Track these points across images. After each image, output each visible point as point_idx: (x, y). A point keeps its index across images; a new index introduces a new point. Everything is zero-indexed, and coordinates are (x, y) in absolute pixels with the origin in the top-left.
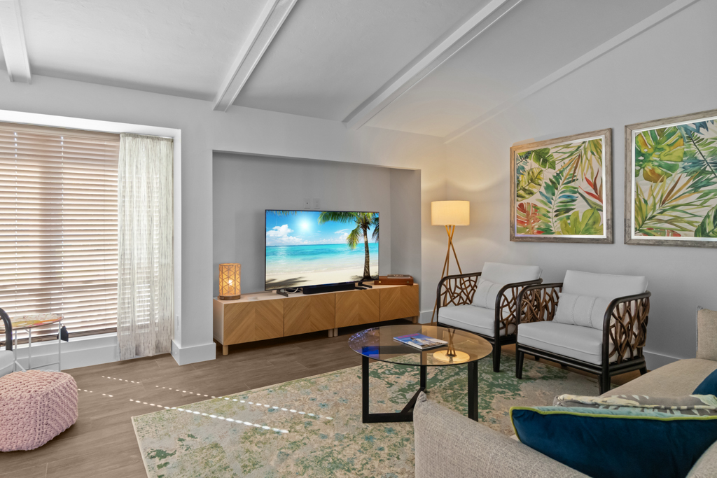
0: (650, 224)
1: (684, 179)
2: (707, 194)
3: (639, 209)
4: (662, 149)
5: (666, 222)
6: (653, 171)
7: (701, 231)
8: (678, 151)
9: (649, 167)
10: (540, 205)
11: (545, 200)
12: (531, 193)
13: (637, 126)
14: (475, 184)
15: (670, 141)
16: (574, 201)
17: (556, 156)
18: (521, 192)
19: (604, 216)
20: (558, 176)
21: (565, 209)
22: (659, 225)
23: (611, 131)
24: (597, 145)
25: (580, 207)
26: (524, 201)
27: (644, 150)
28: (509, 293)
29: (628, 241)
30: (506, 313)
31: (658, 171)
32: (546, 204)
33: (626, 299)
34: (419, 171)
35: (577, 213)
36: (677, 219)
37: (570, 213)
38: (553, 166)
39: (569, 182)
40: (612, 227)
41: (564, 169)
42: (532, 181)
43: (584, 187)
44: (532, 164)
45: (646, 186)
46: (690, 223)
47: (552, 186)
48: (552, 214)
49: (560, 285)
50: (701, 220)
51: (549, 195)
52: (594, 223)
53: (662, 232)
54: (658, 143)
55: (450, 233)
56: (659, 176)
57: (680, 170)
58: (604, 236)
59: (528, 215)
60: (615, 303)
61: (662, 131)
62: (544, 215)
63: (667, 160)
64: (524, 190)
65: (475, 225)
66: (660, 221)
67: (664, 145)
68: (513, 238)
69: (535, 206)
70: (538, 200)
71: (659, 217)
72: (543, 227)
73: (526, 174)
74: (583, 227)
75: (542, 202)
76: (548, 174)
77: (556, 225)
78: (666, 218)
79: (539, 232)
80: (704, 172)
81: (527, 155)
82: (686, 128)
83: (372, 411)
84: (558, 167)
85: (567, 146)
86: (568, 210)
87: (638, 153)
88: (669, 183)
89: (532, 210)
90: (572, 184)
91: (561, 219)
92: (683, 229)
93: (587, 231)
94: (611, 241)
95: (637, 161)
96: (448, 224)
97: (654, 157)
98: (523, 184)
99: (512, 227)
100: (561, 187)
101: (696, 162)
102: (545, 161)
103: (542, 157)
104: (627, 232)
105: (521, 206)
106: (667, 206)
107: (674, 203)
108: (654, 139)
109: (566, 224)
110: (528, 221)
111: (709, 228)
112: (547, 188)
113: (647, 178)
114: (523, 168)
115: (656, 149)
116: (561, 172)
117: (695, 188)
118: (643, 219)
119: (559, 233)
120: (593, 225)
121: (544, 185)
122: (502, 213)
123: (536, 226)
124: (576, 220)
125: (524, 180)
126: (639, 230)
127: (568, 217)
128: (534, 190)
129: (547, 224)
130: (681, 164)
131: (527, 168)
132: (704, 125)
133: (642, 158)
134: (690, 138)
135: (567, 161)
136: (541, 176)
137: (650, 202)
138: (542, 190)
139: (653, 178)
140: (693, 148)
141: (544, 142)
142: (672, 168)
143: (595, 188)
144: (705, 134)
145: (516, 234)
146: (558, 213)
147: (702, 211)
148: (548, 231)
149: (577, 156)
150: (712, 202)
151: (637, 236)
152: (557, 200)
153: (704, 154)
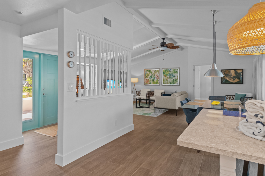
0: (165, 83)
1: (169, 76)
3: (163, 80)
7: (170, 84)
8: (168, 73)
9: (165, 75)
10: (149, 79)
12: (148, 77)
13: (163, 68)
14: (138, 75)
15: (167, 71)
17: (152, 71)
19: (159, 81)
20: (152, 75)
23: (160, 69)
24: (158, 70)
25: (155, 80)
26: (147, 79)
28: (148, 93)
29: (162, 85)
30: (147, 96)
31: (166, 75)
33: (163, 92)
36: (168, 82)
38: (151, 73)
40: (160, 83)
43: (156, 77)
44: (148, 72)
45: (164, 77)
47: (151, 76)
49: (154, 92)
53: (166, 84)
55: (134, 84)
58: (159, 84)
60: (162, 93)
61: (166, 70)
65: (139, 83)
68: (145, 85)
74: (156, 83)
76: (151, 74)
77: (152, 82)
80: (171, 76)
81: (147, 71)
83: (137, 107)
84: (152, 73)
85: (154, 70)
86: (154, 80)
87: (163, 72)
88: (167, 77)
89: (148, 80)
93: (156, 84)
94: (160, 85)
96: (134, 82)
97: (165, 73)
98: (147, 76)
99: (145, 83)
100: (153, 77)
101: (170, 74)
102: (150, 72)
104: (162, 84)
105: (146, 79)
106: (167, 80)
110: (147, 82)
111: (171, 83)
112: (150, 76)
113: (164, 76)
115: (166, 72)
117: (170, 78)
118: (164, 82)
120: (157, 83)
122: (143, 81)
123: (149, 83)
126: (163, 83)
129: (150, 82)
131: (147, 73)
132: (171, 70)
133: (164, 73)
134: (169, 71)
137: (165, 79)
139: (165, 76)
141: (150, 69)
142: (167, 75)
143: (158, 77)
144: (171, 71)
145: (145, 84)
146: (152, 81)
147: (171, 81)
148: (151, 83)
149: (155, 72)
150: (172, 80)
151: (163, 84)
152: (152, 79)
153: (171, 73)
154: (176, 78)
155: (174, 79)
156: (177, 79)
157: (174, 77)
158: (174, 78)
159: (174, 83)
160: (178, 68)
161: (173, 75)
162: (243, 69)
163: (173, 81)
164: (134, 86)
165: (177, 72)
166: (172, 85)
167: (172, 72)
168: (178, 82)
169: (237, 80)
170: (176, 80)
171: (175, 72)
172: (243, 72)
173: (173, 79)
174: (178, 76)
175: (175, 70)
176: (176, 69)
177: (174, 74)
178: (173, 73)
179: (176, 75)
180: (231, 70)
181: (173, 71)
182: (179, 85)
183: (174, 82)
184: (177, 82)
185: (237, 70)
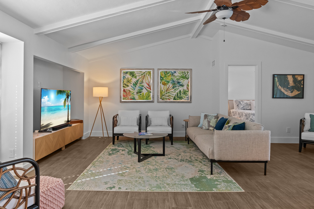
0: (164, 97)
1: (171, 85)
2: (175, 89)
3: (161, 92)
4: (166, 77)
5: (167, 96)
6: (164, 82)
7: (175, 99)
8: (170, 78)
9: (163, 81)
11: (133, 89)
12: (128, 86)
13: (160, 69)
15: (168, 75)
16: (142, 89)
17: (137, 74)
18: (124, 85)
19: (151, 94)
20: (137, 81)
21: (139, 92)
22: (165, 97)
23: (154, 69)
24: (150, 73)
25: (144, 91)
26: (125, 89)
27: (162, 76)
29: (158, 102)
31: (165, 82)
32: (133, 90)
34: (83, 73)
35: (144, 93)
36: (169, 95)
37: (141, 93)
38: (136, 77)
39: (141, 83)
40: (153, 98)
41: (139, 79)
42: (128, 82)
43: (146, 85)
44: (128, 76)
45: (162, 86)
46: (172, 97)
47: (135, 84)
48: (135, 93)
50: (174, 96)
51: (134, 87)
52: (149, 96)
53: (166, 99)
54: (165, 75)
56: (166, 84)
57: (170, 83)
58: (151, 100)
59: (127, 93)
61: (166, 72)
62: (133, 94)
63: (168, 80)
64: (125, 85)
66: (166, 96)
67: (167, 76)
68: (121, 102)
69: (129, 90)
70: (130, 88)
71: (166, 95)
72: (132, 97)
73: (126, 79)
74: (145, 97)
75: (132, 89)
76: (134, 80)
77: (136, 97)
78: (167, 95)
79: (131, 99)
80: (175, 84)
81: (127, 73)
82: (172, 72)
84: (138, 78)
85: (141, 72)
86: (141, 92)
87: (161, 77)
88: (168, 86)
89: (128, 92)
90: (142, 84)
91: (138, 95)
92: (171, 98)
93: (147, 99)
94: (153, 102)
95: (161, 79)
96: (100, 96)
97: (164, 79)
98: (125, 82)
99: (121, 97)
100: (138, 85)
101: (174, 81)
102: (133, 76)
103: (132, 74)
104: (157, 99)
106: (167, 92)
107: (169, 91)
108: (165, 74)
109: (140, 97)
110: (127, 95)
111: (176, 98)
112: (134, 84)
113: (163, 84)
114: (125, 77)
115: (165, 77)
116: (138, 80)
117: (173, 88)
118: (162, 95)
119: (138, 100)
121: (132, 83)
122: (117, 93)
123: (130, 97)
124: (143, 95)
125: (125, 81)
126: (161, 98)
127: (141, 95)
128: (129, 85)
129: (133, 97)
130: (170, 81)
131: (126, 77)
132: (175, 72)
133: (162, 78)
134: (172, 75)
135: (140, 76)
136: (132, 80)
137: (163, 91)
138: (132, 85)
139: (164, 84)
140: (173, 78)
141: (133, 69)
142: (168, 82)
143: (149, 86)
144: (175, 74)
145: (122, 100)
146: (137, 93)
147: (175, 94)
148: (134, 99)
149: (144, 75)
150: (177, 92)
151: (160, 100)
152: (137, 89)
153: (175, 79)
154: (185, 88)
155: (181, 91)
156: (187, 90)
157: (182, 85)
158: (181, 89)
159: (181, 98)
160: (189, 69)
161: (179, 83)
162: (304, 75)
163: (179, 95)
164: (99, 103)
165: (187, 76)
166: (179, 102)
167: (178, 77)
168: (188, 95)
169: (296, 93)
170: (185, 93)
171: (183, 77)
172: (303, 80)
173: (179, 90)
174: (188, 85)
175: (183, 72)
176: (186, 71)
177: (181, 81)
178: (179, 79)
179: (185, 82)
180: (288, 76)
181: (180, 75)
182: (190, 102)
183: (182, 95)
184: (187, 97)
185: (296, 76)
